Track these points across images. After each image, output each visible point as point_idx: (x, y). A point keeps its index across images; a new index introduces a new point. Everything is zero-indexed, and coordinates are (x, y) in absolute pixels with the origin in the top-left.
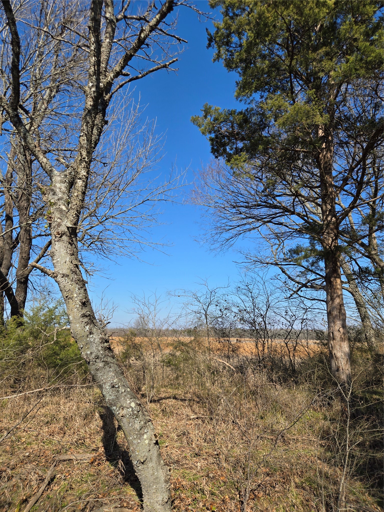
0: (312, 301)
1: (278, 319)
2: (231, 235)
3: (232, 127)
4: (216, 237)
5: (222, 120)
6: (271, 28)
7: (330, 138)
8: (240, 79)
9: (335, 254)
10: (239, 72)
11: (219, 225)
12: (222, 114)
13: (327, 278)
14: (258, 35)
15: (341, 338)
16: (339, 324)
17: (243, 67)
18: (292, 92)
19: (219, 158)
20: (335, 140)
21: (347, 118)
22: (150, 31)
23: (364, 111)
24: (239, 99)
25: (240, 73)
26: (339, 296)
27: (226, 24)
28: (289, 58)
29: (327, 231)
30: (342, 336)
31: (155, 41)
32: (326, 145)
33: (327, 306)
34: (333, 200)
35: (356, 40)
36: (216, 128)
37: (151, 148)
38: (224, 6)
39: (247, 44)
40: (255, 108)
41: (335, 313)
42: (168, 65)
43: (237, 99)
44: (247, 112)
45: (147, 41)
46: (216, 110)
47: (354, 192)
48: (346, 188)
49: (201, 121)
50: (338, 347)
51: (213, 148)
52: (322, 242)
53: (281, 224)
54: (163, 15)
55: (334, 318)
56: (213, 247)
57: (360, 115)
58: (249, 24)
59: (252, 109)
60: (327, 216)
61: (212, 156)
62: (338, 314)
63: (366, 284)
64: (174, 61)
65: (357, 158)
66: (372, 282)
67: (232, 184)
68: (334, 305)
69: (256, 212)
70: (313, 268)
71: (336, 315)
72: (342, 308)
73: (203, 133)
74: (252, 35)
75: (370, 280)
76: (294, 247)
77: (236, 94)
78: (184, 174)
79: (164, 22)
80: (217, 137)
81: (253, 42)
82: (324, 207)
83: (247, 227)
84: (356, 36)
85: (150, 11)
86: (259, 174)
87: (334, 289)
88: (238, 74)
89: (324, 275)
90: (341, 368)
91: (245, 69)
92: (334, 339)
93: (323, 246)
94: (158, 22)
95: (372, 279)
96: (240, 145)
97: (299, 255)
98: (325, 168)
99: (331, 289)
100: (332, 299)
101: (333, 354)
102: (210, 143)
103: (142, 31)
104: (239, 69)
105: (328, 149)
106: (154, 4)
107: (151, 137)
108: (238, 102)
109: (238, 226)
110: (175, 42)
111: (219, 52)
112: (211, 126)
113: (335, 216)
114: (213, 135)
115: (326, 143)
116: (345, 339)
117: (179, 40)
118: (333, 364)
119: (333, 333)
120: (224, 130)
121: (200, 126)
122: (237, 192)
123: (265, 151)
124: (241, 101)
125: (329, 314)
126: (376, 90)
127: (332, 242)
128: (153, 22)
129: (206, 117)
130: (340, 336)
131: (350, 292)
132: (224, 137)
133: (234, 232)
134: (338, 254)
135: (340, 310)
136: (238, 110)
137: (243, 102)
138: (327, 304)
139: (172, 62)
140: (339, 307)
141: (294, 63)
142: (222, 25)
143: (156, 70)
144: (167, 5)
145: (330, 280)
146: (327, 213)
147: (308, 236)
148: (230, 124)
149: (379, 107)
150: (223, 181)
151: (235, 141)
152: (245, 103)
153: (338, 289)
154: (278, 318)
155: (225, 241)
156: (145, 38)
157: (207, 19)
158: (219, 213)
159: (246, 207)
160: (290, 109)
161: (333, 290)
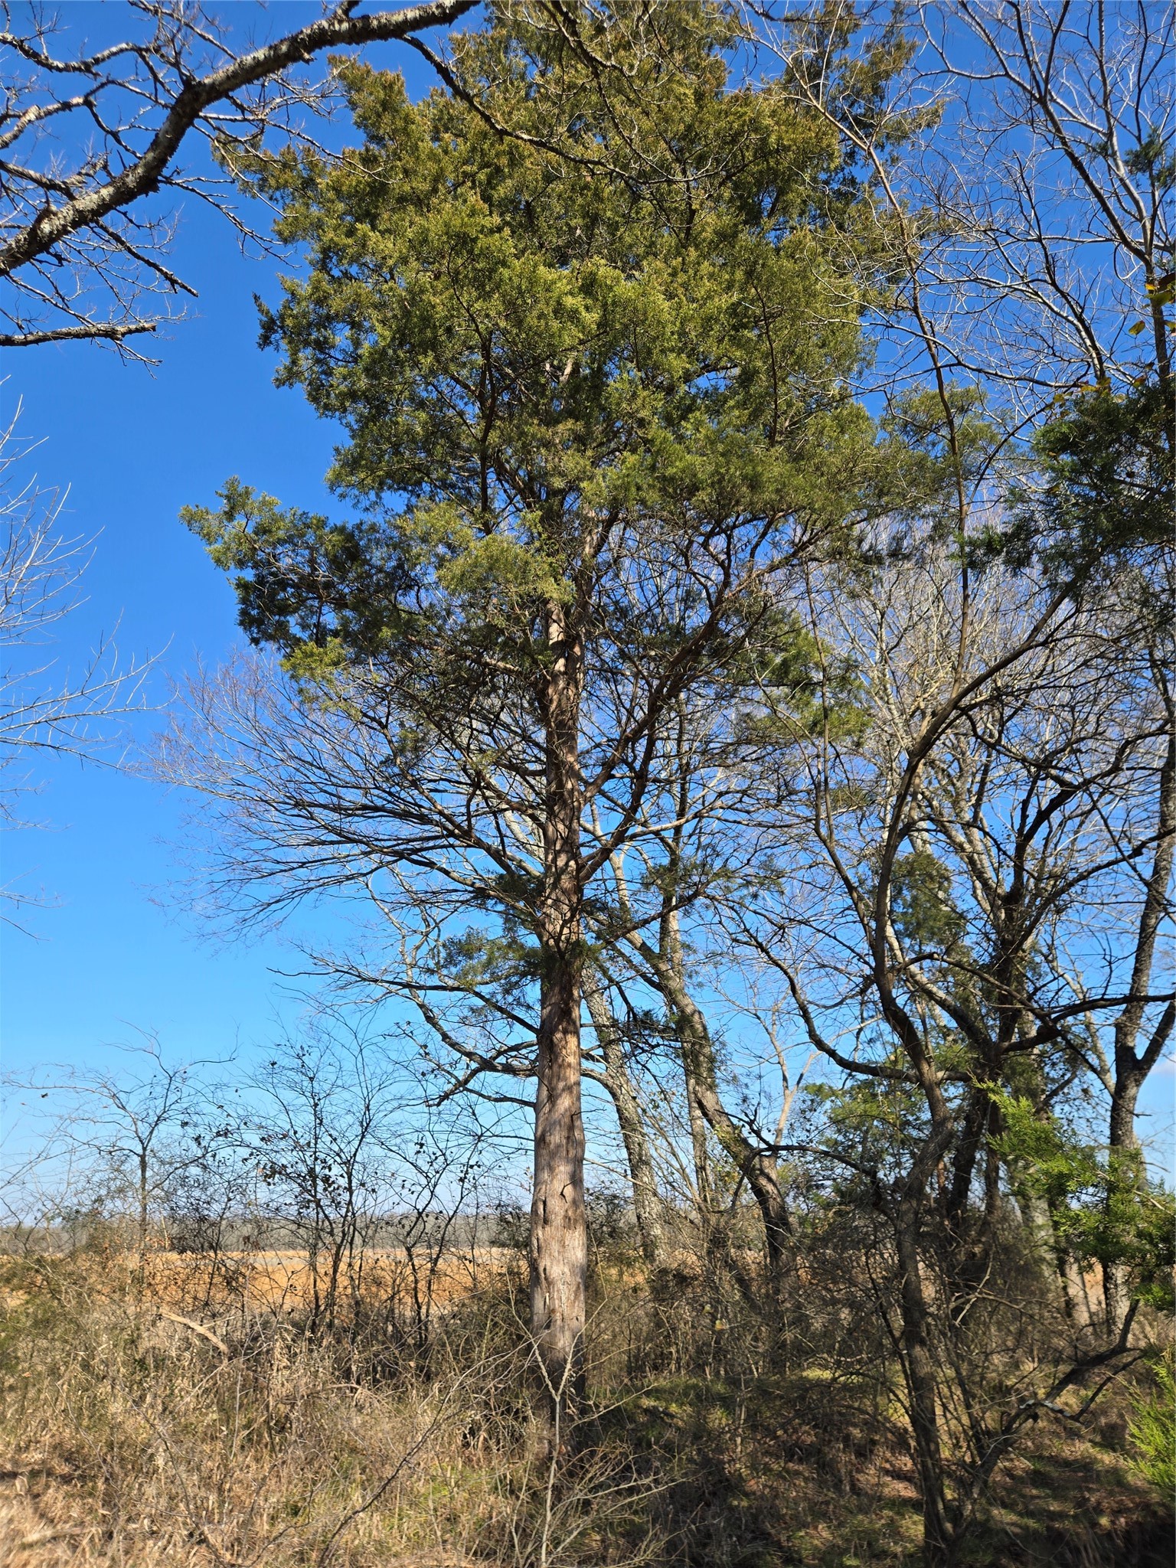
0: (498, 1104)
1: (393, 1168)
2: (278, 892)
3: (312, 562)
4: (227, 893)
5: (281, 534)
6: (441, 332)
7: (577, 650)
8: (349, 444)
9: (569, 964)
10: (348, 425)
11: (240, 855)
12: (282, 517)
13: (545, 1036)
14: (401, 337)
15: (566, 1217)
16: (563, 1170)
17: (361, 415)
18: (486, 508)
19: (263, 644)
20: (590, 658)
21: (623, 612)
22: (75, 224)
23: (660, 603)
24: (339, 491)
25: (353, 430)
26: (569, 1089)
27: (316, 289)
28: (483, 424)
29: (553, 896)
30: (570, 1213)
31: (91, 264)
32: (566, 666)
33: (537, 1119)
34: (575, 814)
35: (642, 423)
36: (260, 556)
37: (32, 570)
38: (317, 247)
39: (371, 354)
40: (384, 526)
41: (556, 1138)
42: (123, 335)
43: (332, 489)
44: (361, 531)
45: (59, 246)
46: (264, 503)
47: (626, 800)
48: (607, 786)
49: (214, 523)
50: (555, 1247)
51: (244, 613)
52: (538, 927)
53: (431, 864)
54: (124, 196)
55: (553, 1155)
56: (211, 926)
57: (650, 609)
58: (380, 306)
59: (373, 528)
60: (557, 854)
61: (241, 636)
62: (564, 1141)
63: (643, 1057)
64: (144, 329)
65: (639, 715)
66: (657, 1051)
67: (295, 734)
68: (556, 1116)
69: (362, 826)
70: (510, 999)
71: (559, 1146)
72: (577, 1123)
73: (218, 561)
74: (387, 333)
75: (653, 1047)
76: (460, 934)
77: (329, 475)
78: (139, 676)
79: (125, 214)
80: (261, 580)
81: (390, 352)
82: (551, 829)
83: (333, 870)
84: (642, 414)
85: (88, 175)
86: (382, 711)
87: (560, 1066)
88: (347, 432)
89: (536, 1023)
90: (558, 1316)
91: (365, 422)
92: (546, 1221)
93: (540, 937)
94: (104, 208)
95: (658, 1045)
96: (330, 619)
97: (471, 958)
98: (561, 724)
99: (551, 1068)
100: (552, 1098)
101: (541, 1269)
102: (236, 594)
103: (46, 213)
104: (351, 418)
105: (570, 674)
106: (106, 162)
107: (38, 540)
108: (335, 497)
109: (303, 865)
110: (160, 286)
111: (294, 362)
112: (245, 547)
113: (575, 856)
114: (249, 575)
115: (567, 660)
116: (576, 1221)
117: (173, 282)
118: (539, 1304)
119: (545, 1203)
120: (285, 562)
121: (209, 538)
122: (310, 759)
123: (403, 652)
124: (343, 496)
125: (540, 1141)
126: (686, 556)
127: (562, 927)
128: (87, 201)
129: (230, 516)
130: (562, 1213)
131: (606, 1086)
132: (283, 584)
133: (285, 882)
134: (577, 963)
135: (571, 1128)
136: (335, 520)
137: (349, 502)
138: (537, 1112)
139: (137, 330)
140: (567, 1120)
141: (494, 437)
142: (305, 289)
143: (77, 336)
144: (140, 171)
145: (552, 1041)
146: (558, 847)
147: (501, 907)
148: (307, 552)
149: (694, 601)
150: (268, 721)
151: (316, 603)
152: (355, 506)
153: (569, 1065)
154: (395, 1163)
155: (256, 910)
156: (53, 238)
157: (264, 252)
158: (246, 820)
159: (336, 809)
160: (477, 547)
161: (555, 1068)
